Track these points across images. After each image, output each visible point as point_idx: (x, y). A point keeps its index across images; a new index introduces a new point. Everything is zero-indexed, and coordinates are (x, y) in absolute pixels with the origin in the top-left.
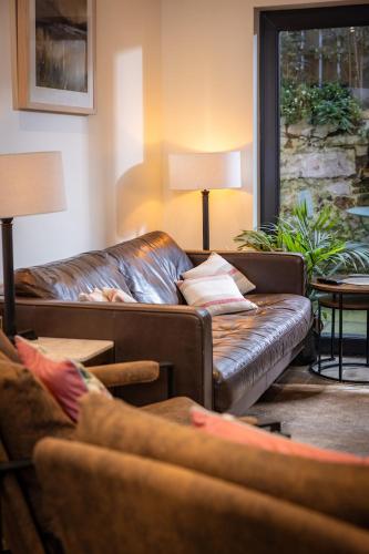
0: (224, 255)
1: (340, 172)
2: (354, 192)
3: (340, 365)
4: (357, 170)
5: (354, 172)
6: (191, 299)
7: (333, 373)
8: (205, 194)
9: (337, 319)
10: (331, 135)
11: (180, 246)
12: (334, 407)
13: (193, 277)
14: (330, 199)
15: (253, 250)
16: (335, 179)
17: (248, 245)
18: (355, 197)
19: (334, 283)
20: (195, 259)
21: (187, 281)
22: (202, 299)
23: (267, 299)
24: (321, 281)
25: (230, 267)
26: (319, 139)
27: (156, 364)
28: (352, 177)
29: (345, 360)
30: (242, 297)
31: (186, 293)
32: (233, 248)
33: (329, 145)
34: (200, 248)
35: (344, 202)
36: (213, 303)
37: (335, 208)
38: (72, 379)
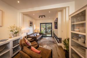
8: (38, 30)
13: (37, 34)
25: (39, 33)
30: (39, 35)
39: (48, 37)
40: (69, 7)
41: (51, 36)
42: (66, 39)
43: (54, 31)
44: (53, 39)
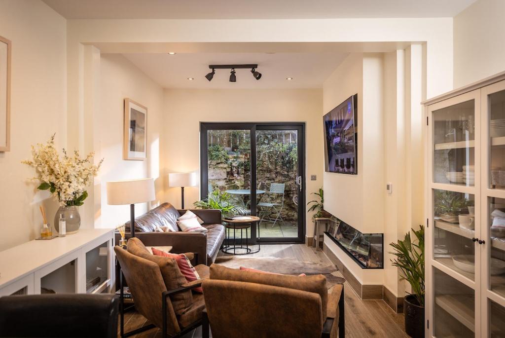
0: (191, 211)
1: (221, 177)
2: (226, 184)
3: (234, 248)
4: (227, 177)
5: (226, 177)
6: (183, 229)
7: (232, 251)
8: (183, 188)
9: (227, 231)
10: (217, 164)
11: (175, 207)
12: (236, 264)
13: (182, 219)
14: (217, 187)
15: (201, 208)
16: (219, 180)
17: (199, 206)
18: (227, 186)
19: (232, 220)
20: (181, 213)
21: (180, 221)
22: (187, 228)
23: (209, 226)
24: (226, 219)
25: (195, 215)
26: (213, 165)
27: (193, 253)
28: (225, 179)
29: (236, 247)
30: (200, 226)
31: (180, 226)
32: (193, 208)
33: (217, 167)
34: (180, 208)
35: (222, 188)
36: (192, 229)
37: (220, 190)
38: (183, 261)
39: (276, 249)
40: (424, 44)
41: (300, 240)
42: (408, 237)
43: (321, 193)
44: (316, 259)
